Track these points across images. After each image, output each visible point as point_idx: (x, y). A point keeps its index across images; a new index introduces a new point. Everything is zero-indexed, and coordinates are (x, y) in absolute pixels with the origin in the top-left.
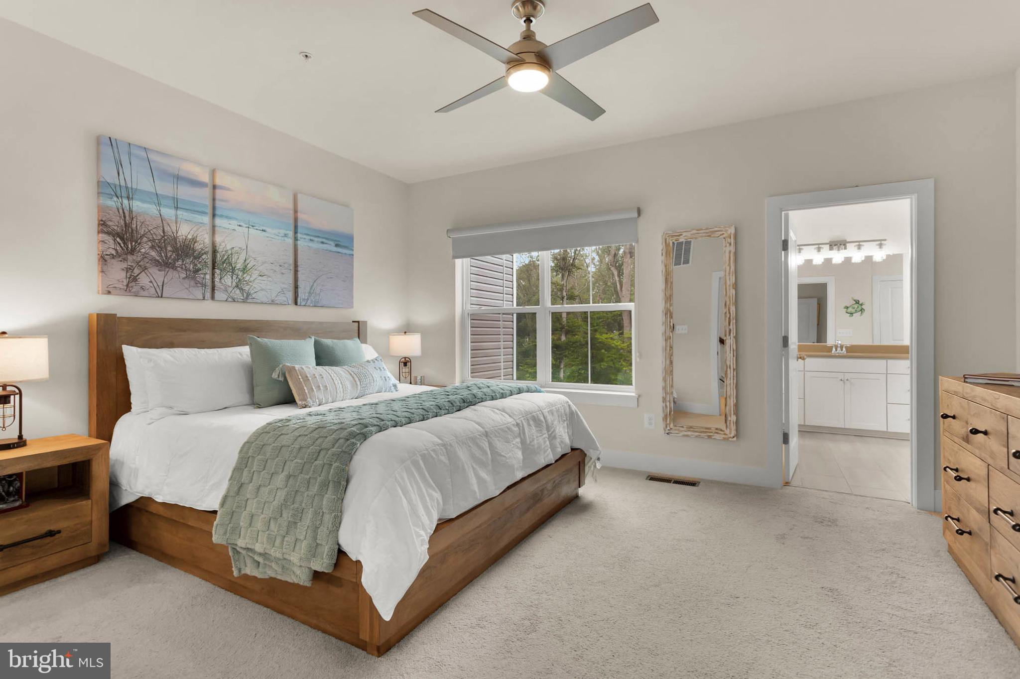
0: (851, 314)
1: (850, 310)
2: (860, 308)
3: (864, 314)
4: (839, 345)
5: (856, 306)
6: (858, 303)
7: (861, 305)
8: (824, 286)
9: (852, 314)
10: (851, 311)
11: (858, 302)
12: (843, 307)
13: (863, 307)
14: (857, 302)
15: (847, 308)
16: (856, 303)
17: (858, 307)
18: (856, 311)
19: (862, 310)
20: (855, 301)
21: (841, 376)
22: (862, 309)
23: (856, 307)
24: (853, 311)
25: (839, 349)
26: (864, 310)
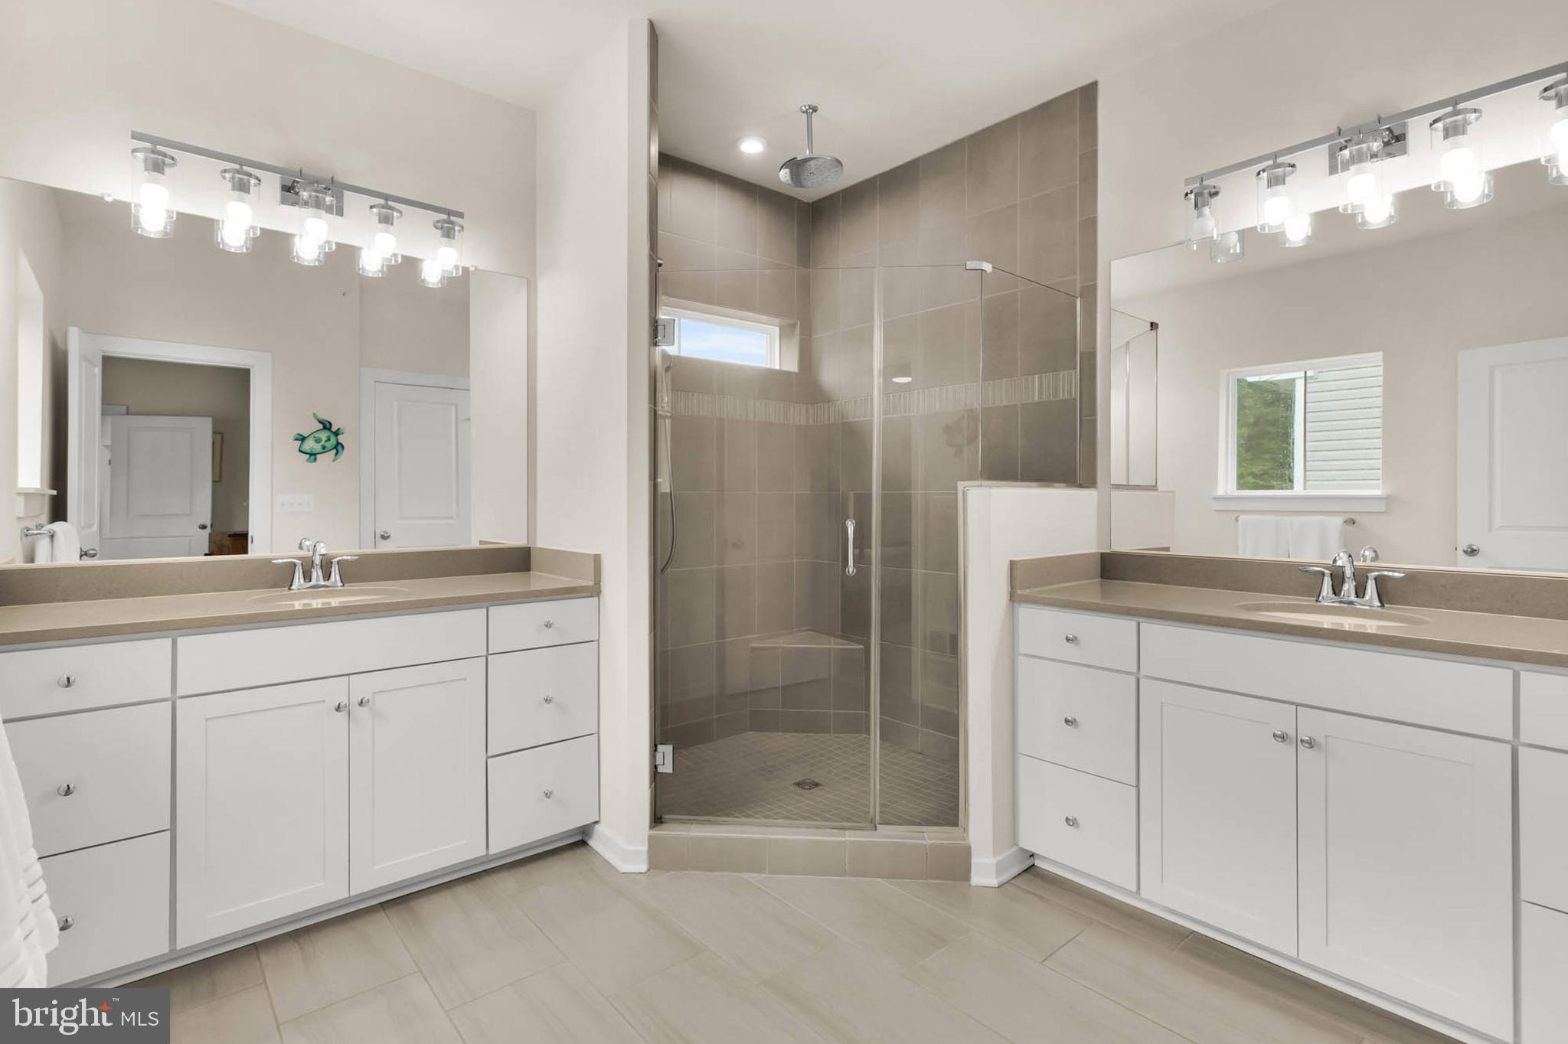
0: (311, 455)
1: (309, 445)
2: (333, 441)
3: (344, 456)
4: (317, 560)
5: (324, 435)
6: (329, 429)
7: (336, 434)
8: (241, 378)
9: (313, 455)
10: (312, 448)
11: (328, 425)
12: (292, 437)
13: (341, 438)
14: (326, 426)
15: (302, 439)
16: (325, 428)
17: (329, 440)
18: (324, 447)
19: (338, 447)
20: (321, 422)
21: (336, 691)
22: (338, 443)
23: (324, 438)
24: (318, 447)
25: (317, 574)
26: (343, 447)
